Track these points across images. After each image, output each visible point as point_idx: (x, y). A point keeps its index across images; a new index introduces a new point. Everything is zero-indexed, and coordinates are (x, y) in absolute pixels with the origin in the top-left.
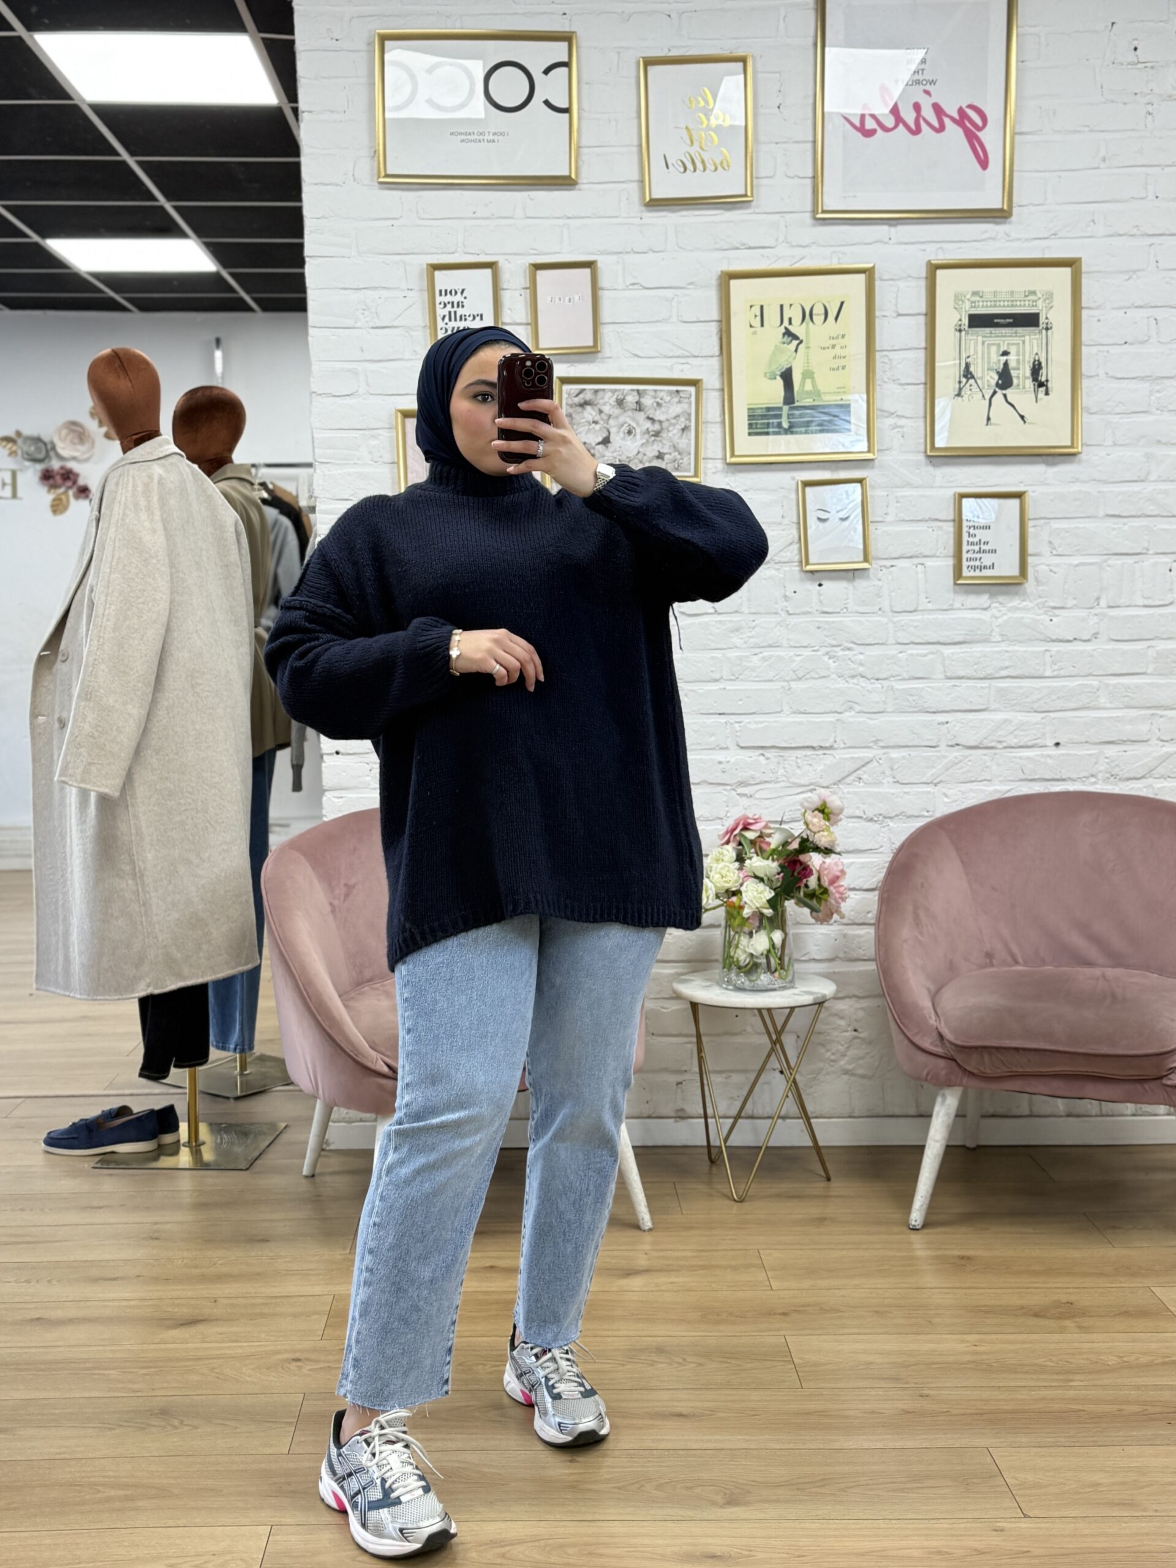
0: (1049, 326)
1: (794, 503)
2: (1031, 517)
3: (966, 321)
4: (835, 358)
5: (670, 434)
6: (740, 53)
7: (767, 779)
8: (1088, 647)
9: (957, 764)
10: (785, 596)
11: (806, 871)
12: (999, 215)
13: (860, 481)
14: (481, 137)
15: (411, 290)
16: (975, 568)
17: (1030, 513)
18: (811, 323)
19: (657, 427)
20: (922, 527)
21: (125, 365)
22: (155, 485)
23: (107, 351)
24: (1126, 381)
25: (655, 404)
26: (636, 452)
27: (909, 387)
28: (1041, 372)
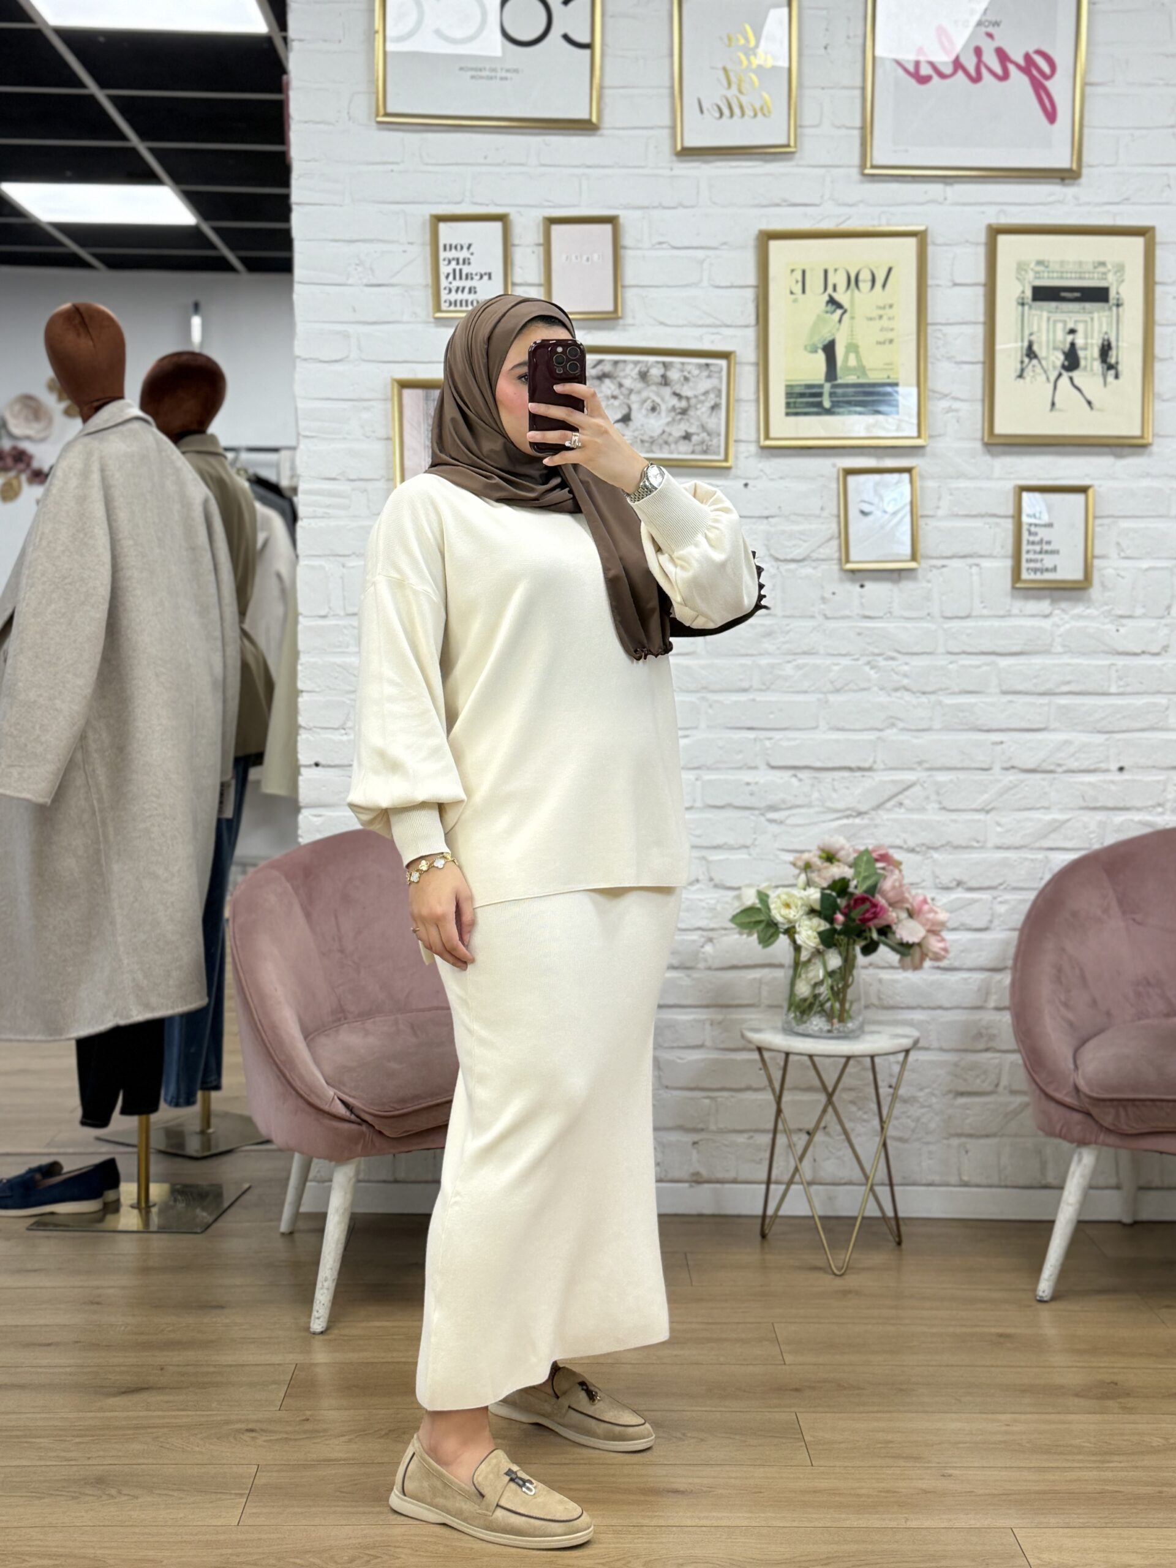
0: (1120, 302)
1: (835, 493)
2: (1098, 514)
3: (1029, 294)
4: (882, 330)
5: (699, 413)
7: (798, 802)
8: (1157, 662)
9: (1012, 789)
10: (824, 600)
12: (1066, 176)
13: (909, 470)
14: (493, 74)
15: (411, 243)
16: (1035, 570)
17: (1097, 511)
18: (856, 291)
19: (684, 404)
20: (978, 523)
21: (87, 320)
23: (67, 306)
25: (682, 379)
26: (659, 431)
27: (965, 367)
28: (1110, 353)
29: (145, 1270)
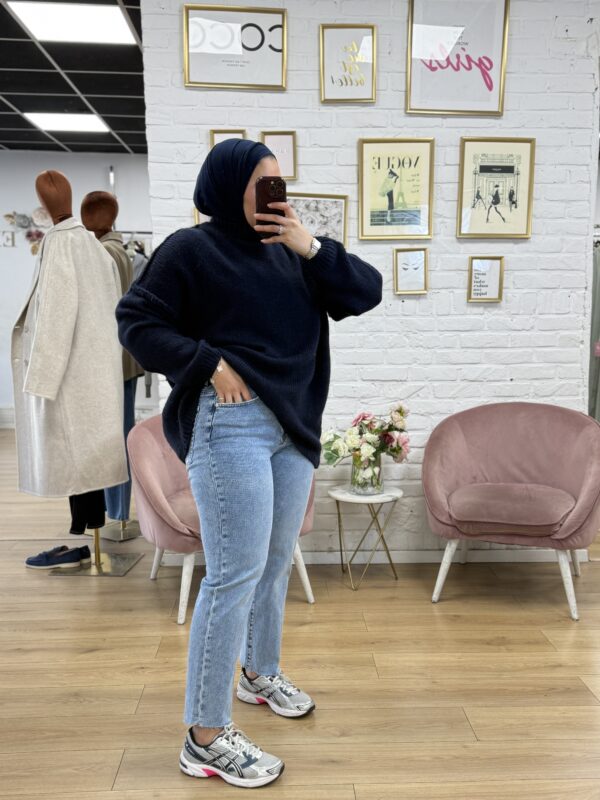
0: (519, 172)
1: (391, 259)
3: (478, 169)
4: (414, 186)
5: (332, 224)
6: (371, 23)
7: (375, 395)
8: (528, 333)
9: (464, 389)
10: (386, 307)
11: (391, 439)
12: (497, 115)
13: (424, 250)
14: (237, 63)
15: (202, 144)
16: (477, 294)
17: (505, 268)
18: (403, 167)
19: (325, 220)
20: (452, 273)
21: (54, 179)
22: (69, 243)
23: (44, 172)
24: (554, 202)
25: (325, 208)
27: (449, 203)
28: (514, 196)
29: (101, 593)
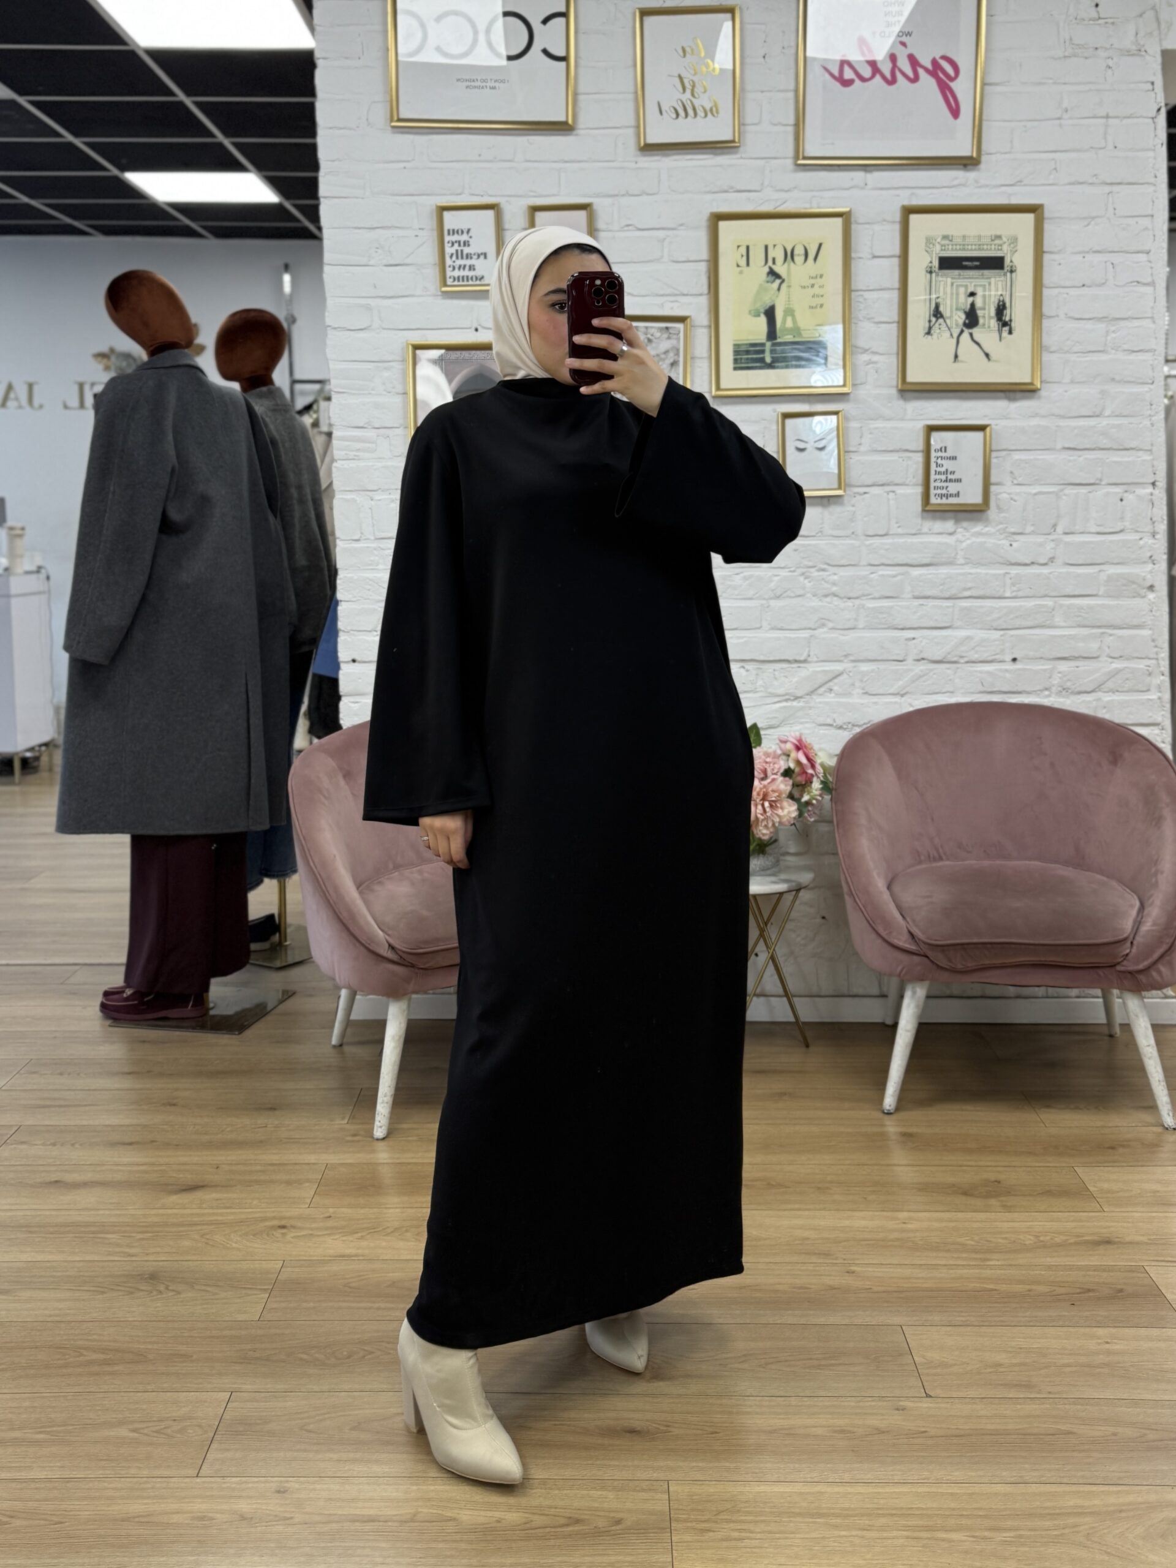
0: (1014, 269)
1: (775, 433)
2: (994, 448)
3: (936, 263)
4: (813, 296)
6: (729, 4)
8: (1045, 570)
9: (921, 676)
12: (969, 163)
13: (836, 413)
14: (484, 84)
15: (421, 229)
16: (941, 496)
17: (994, 445)
18: (792, 264)
20: (893, 457)
24: (1085, 321)
25: (646, 341)
27: (883, 325)
28: (1005, 312)
